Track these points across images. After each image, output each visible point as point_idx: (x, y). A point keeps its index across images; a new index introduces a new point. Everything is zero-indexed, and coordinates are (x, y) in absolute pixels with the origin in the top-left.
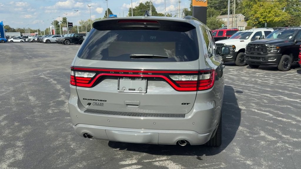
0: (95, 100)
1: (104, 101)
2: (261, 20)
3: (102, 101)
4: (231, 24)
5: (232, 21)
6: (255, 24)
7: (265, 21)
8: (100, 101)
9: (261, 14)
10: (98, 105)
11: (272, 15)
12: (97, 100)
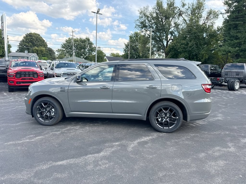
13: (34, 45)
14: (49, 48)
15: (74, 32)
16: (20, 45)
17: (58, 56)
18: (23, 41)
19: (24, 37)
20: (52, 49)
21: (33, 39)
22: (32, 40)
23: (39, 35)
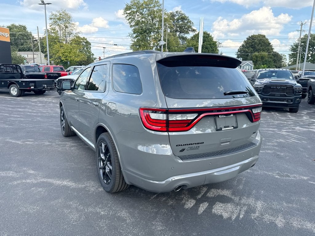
0: (192, 144)
1: (201, 143)
2: (63, 59)
3: (199, 143)
4: (33, 60)
5: (34, 58)
6: (57, 61)
7: (67, 60)
8: (197, 144)
9: (63, 53)
10: (194, 149)
11: (72, 55)
12: (193, 144)
13: (255, 50)
14: (275, 52)
15: (303, 25)
16: (238, 52)
17: (291, 62)
18: (243, 46)
19: (245, 42)
20: (278, 54)
21: (256, 43)
22: (253, 43)
23: (264, 36)
